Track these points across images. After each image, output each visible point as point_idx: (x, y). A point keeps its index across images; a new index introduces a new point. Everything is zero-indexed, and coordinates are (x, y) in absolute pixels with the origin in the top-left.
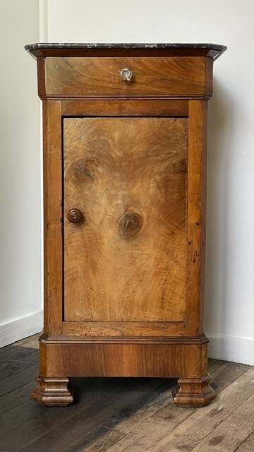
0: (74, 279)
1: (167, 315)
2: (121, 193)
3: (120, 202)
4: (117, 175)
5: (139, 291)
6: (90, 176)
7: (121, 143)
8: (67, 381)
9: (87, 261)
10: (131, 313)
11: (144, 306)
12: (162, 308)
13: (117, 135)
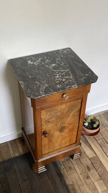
0: (45, 146)
1: (71, 143)
2: (60, 123)
3: (59, 125)
4: (58, 119)
5: (64, 141)
6: (50, 122)
7: (60, 111)
8: (44, 166)
9: (49, 141)
10: (61, 146)
11: (65, 143)
12: (70, 142)
13: (59, 109)
